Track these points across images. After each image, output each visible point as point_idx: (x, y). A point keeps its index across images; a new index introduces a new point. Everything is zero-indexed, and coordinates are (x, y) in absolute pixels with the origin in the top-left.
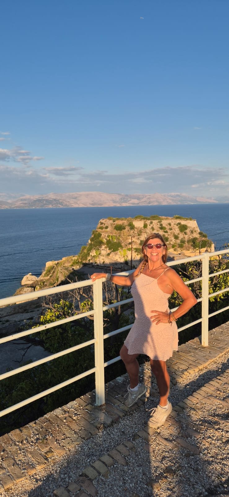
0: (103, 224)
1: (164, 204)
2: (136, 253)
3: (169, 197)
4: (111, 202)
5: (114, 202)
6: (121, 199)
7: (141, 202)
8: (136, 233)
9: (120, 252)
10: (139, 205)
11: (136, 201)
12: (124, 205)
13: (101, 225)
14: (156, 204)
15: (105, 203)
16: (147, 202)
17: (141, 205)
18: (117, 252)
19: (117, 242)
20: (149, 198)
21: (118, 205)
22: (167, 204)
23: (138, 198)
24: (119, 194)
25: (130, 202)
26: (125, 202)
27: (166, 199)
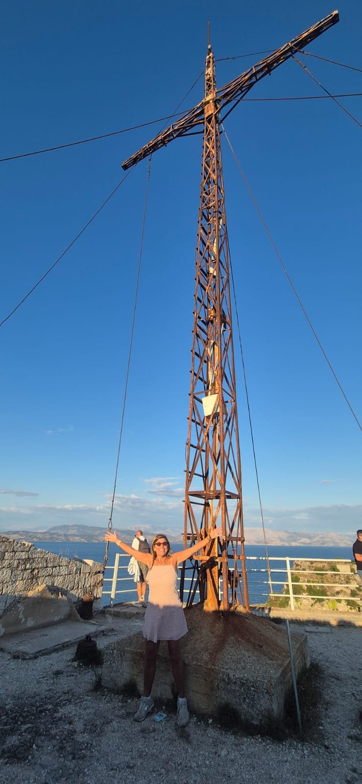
0: (299, 567)
1: (341, 546)
2: (349, 607)
3: (347, 538)
4: (278, 540)
5: (282, 540)
6: (289, 537)
7: (314, 542)
8: (343, 579)
9: (327, 603)
10: (310, 545)
11: (307, 541)
12: (294, 544)
13: (296, 566)
14: (331, 545)
15: (272, 541)
16: (321, 542)
17: (313, 545)
18: (323, 603)
19: (320, 589)
20: (322, 538)
21: (286, 544)
22: (345, 546)
23: (309, 538)
24: (287, 532)
25: (300, 541)
26: (295, 541)
27: (343, 540)
